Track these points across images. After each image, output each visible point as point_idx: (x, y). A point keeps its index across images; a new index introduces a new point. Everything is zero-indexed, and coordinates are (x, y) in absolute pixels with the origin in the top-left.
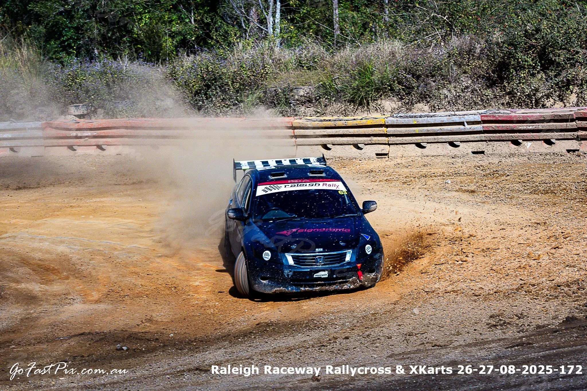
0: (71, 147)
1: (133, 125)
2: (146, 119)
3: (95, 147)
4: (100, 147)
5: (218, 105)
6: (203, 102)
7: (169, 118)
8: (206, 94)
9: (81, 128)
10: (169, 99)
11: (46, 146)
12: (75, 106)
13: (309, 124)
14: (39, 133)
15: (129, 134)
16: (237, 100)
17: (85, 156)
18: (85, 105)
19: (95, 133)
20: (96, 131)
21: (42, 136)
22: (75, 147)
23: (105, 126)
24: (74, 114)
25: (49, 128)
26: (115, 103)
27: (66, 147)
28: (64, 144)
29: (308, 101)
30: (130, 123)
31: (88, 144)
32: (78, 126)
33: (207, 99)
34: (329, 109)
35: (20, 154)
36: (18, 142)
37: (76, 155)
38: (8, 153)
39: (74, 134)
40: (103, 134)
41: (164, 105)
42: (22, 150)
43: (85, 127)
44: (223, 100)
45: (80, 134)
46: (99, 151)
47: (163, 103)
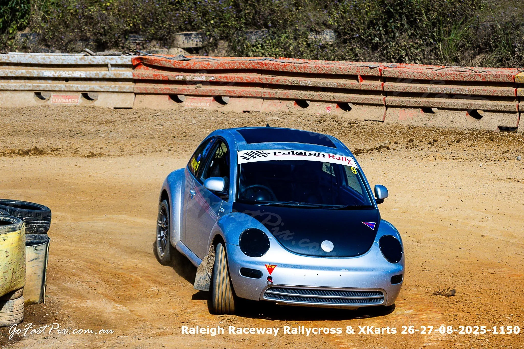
0: (174, 97)
1: (272, 68)
2: (291, 60)
3: (212, 98)
4: (219, 99)
5: (403, 44)
6: (381, 39)
7: (328, 59)
8: (385, 26)
9: (192, 68)
11: (136, 94)
12: (185, 35)
14: (128, 73)
15: (264, 81)
16: (433, 37)
17: (195, 110)
18: (201, 34)
19: (212, 77)
20: (214, 75)
21: (132, 77)
22: (181, 97)
23: (227, 67)
24: (182, 46)
25: (144, 66)
26: (247, 33)
27: (167, 97)
28: (165, 91)
30: (266, 65)
31: (200, 94)
32: (187, 65)
33: (387, 33)
35: (97, 103)
36: (95, 86)
37: (182, 109)
38: (80, 100)
39: (180, 76)
40: (225, 80)
41: (320, 40)
42: (101, 97)
43: (197, 66)
44: (412, 36)
45: (189, 77)
46: (216, 105)
47: (318, 37)
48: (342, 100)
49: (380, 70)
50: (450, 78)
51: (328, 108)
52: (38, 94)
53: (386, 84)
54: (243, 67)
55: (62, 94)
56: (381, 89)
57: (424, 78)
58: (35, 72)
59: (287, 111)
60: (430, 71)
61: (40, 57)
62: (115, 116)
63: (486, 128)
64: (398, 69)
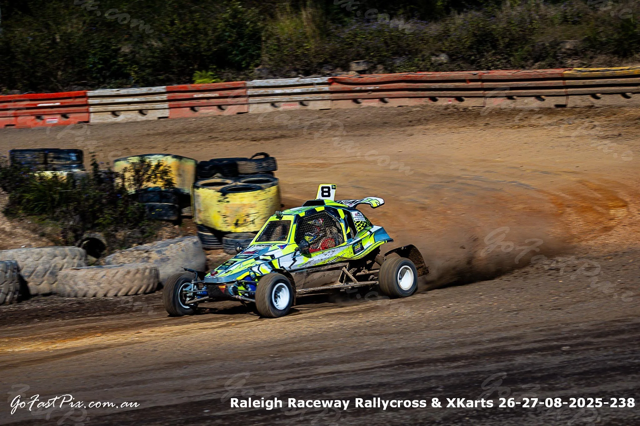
0: (355, 101)
1: (413, 79)
2: (424, 73)
3: (378, 100)
4: (382, 100)
5: (489, 59)
6: (476, 57)
8: (478, 50)
9: (365, 82)
10: (444, 54)
11: (332, 100)
12: (356, 63)
13: (579, 75)
14: (326, 88)
15: (409, 87)
16: (507, 54)
17: (369, 108)
18: (365, 62)
19: (378, 87)
20: (378, 85)
21: (328, 90)
22: (360, 100)
23: (386, 80)
24: (355, 70)
25: (335, 83)
27: (351, 101)
28: (349, 98)
29: (574, 53)
30: (409, 77)
31: (371, 97)
32: (361, 81)
33: (479, 53)
34: (595, 61)
35: (309, 107)
36: (307, 97)
37: (361, 107)
38: (298, 106)
39: (358, 88)
40: (385, 88)
41: (439, 60)
42: (311, 103)
43: (368, 81)
44: (494, 54)
45: (363, 88)
46: (381, 104)
47: (438, 58)
48: (459, 95)
49: (480, 75)
50: (523, 77)
51: (450, 101)
52: (273, 104)
53: (485, 83)
54: (395, 79)
55: (288, 103)
56: (480, 87)
57: (506, 78)
58: (270, 91)
59: (424, 104)
60: (509, 74)
61: (272, 82)
62: (321, 115)
63: (547, 106)
64: (490, 74)
